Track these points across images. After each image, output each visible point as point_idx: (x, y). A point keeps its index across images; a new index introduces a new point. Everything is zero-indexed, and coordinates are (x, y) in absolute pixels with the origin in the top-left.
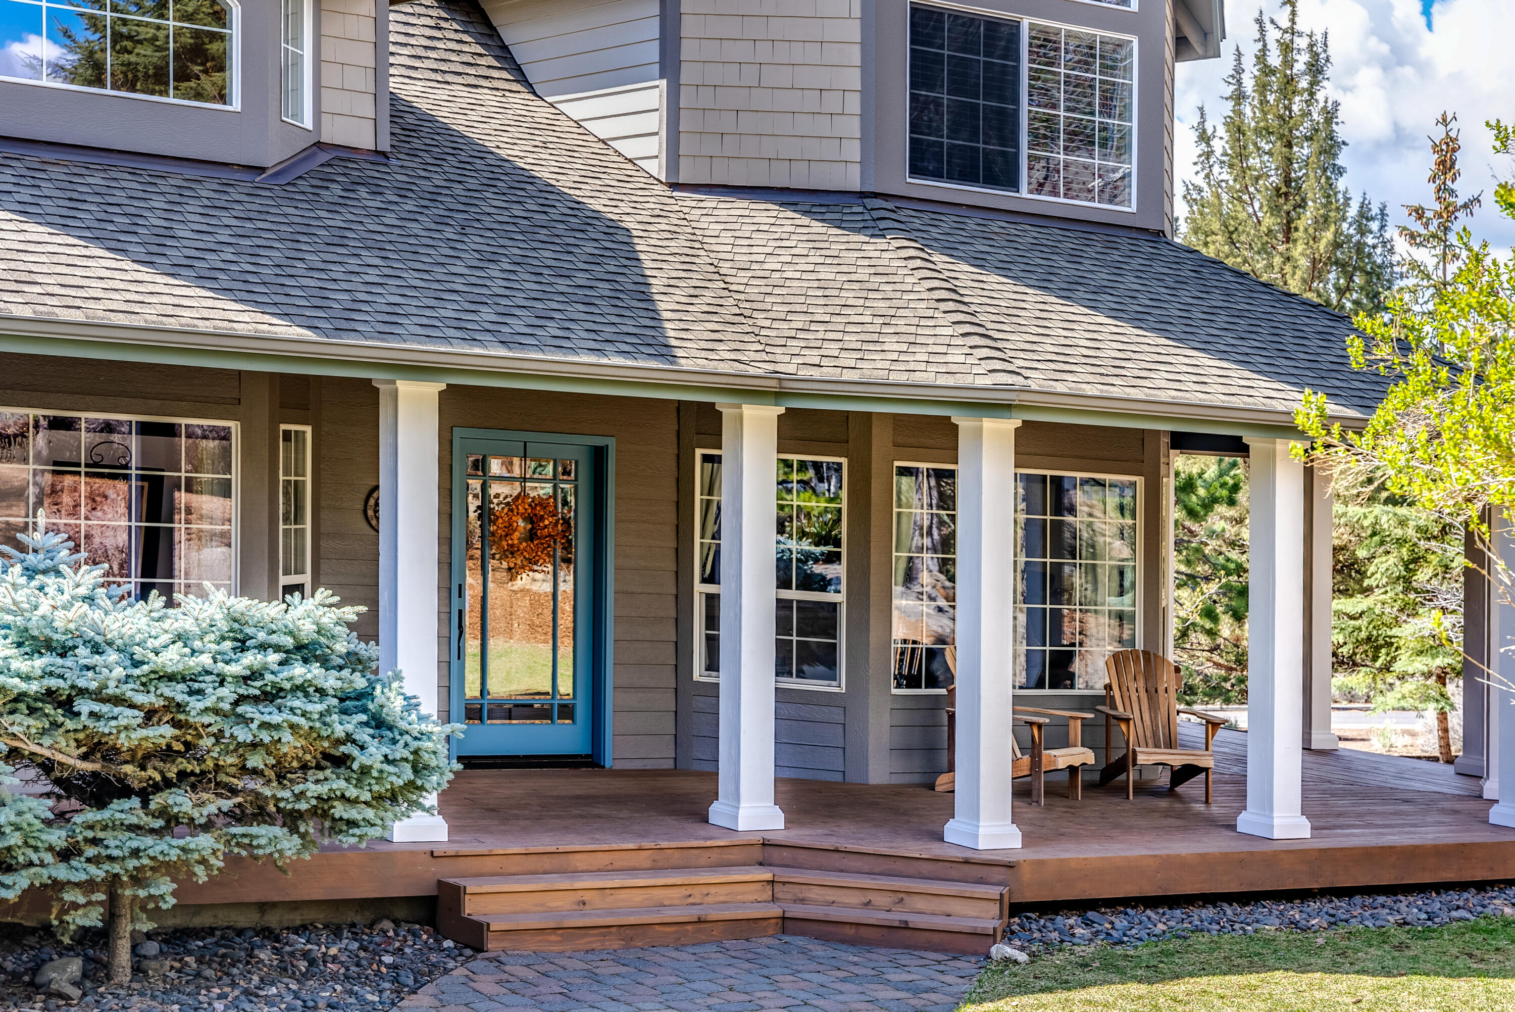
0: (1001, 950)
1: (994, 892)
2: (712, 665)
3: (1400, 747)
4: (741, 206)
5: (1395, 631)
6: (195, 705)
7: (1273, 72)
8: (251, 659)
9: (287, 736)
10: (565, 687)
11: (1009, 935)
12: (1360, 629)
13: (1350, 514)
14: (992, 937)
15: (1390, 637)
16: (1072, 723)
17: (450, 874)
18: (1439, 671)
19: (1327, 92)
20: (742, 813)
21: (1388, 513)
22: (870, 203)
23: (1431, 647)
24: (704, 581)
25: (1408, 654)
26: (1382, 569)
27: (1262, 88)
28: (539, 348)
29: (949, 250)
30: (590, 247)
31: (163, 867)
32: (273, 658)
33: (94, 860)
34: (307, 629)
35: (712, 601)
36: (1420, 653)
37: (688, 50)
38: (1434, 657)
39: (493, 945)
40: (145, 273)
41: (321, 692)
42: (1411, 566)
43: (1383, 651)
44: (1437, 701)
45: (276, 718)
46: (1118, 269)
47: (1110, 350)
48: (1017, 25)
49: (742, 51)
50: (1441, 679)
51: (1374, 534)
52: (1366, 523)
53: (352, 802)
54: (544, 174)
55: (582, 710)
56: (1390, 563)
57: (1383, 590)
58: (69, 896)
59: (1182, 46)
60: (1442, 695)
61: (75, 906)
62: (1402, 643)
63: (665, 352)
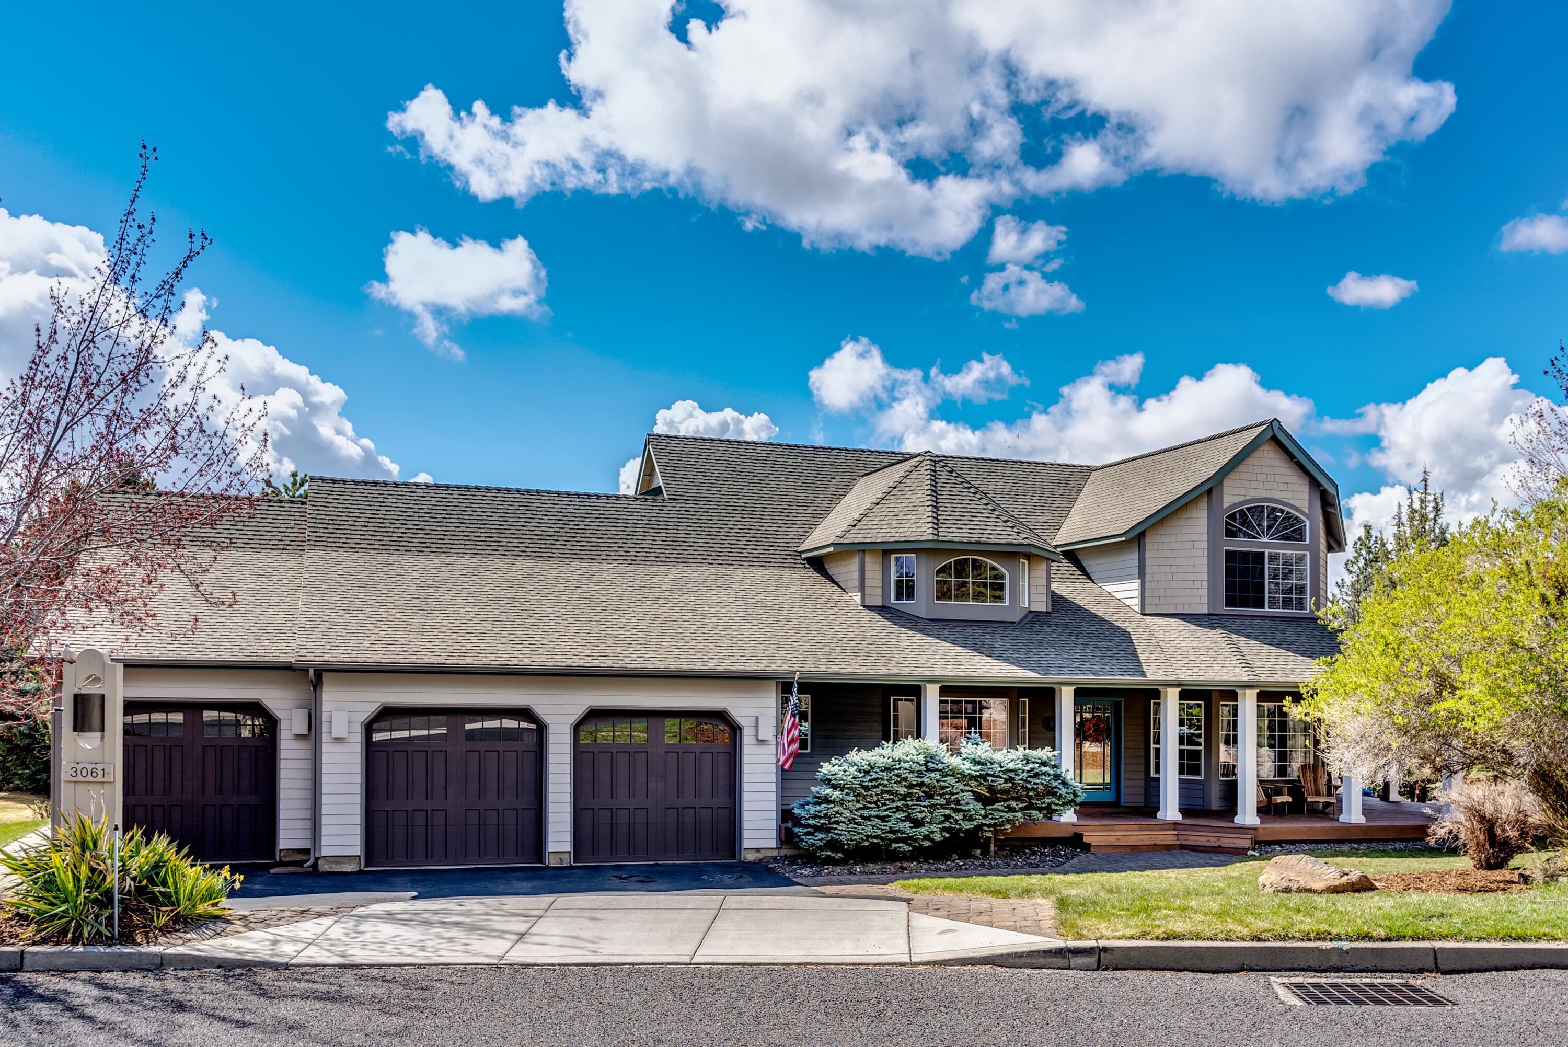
0: (1250, 852)
1: (1249, 837)
2: (1157, 770)
4: (1167, 620)
6: (1017, 778)
7: (1416, 512)
8: (1031, 766)
9: (1041, 786)
10: (1108, 780)
11: (1254, 849)
14: (1248, 849)
16: (1285, 788)
17: (1078, 830)
19: (1443, 520)
20: (1168, 815)
22: (1211, 617)
24: (1154, 743)
27: (1411, 519)
28: (1104, 675)
29: (1238, 633)
30: (1117, 640)
31: (1008, 821)
32: (1037, 765)
33: (992, 819)
34: (1045, 758)
35: (1157, 751)
37: (1148, 570)
39: (1092, 850)
40: (990, 660)
41: (1049, 775)
45: (1038, 781)
46: (1299, 635)
47: (1291, 665)
48: (1263, 553)
49: (1167, 569)
53: (1057, 805)
54: (1099, 614)
55: (1113, 787)
58: (985, 828)
59: (1330, 549)
61: (986, 831)
63: (1143, 674)
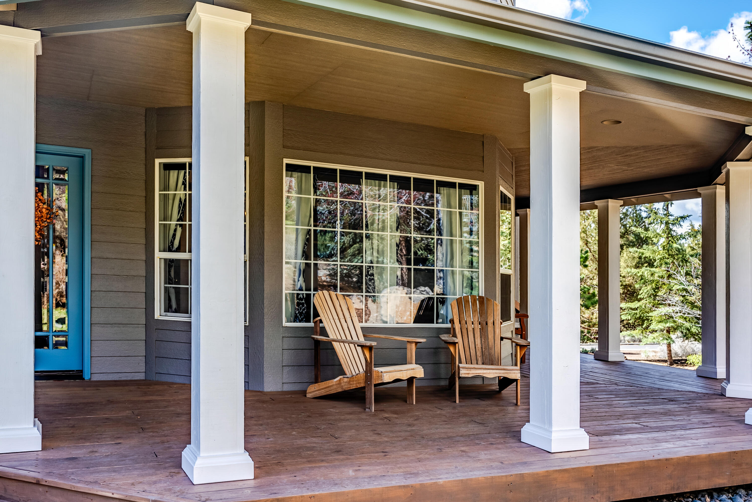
3: (651, 356)
5: (650, 314)
12: (636, 314)
13: (633, 271)
15: (648, 317)
16: (408, 346)
18: (667, 329)
21: (647, 270)
23: (664, 319)
24: (162, 249)
25: (656, 322)
26: (645, 291)
36: (660, 322)
38: (666, 323)
42: (656, 290)
43: (646, 321)
44: (667, 339)
50: (668, 332)
51: (642, 279)
52: (639, 275)
55: (74, 340)
56: (648, 289)
57: (645, 300)
60: (669, 337)
62: (653, 318)
